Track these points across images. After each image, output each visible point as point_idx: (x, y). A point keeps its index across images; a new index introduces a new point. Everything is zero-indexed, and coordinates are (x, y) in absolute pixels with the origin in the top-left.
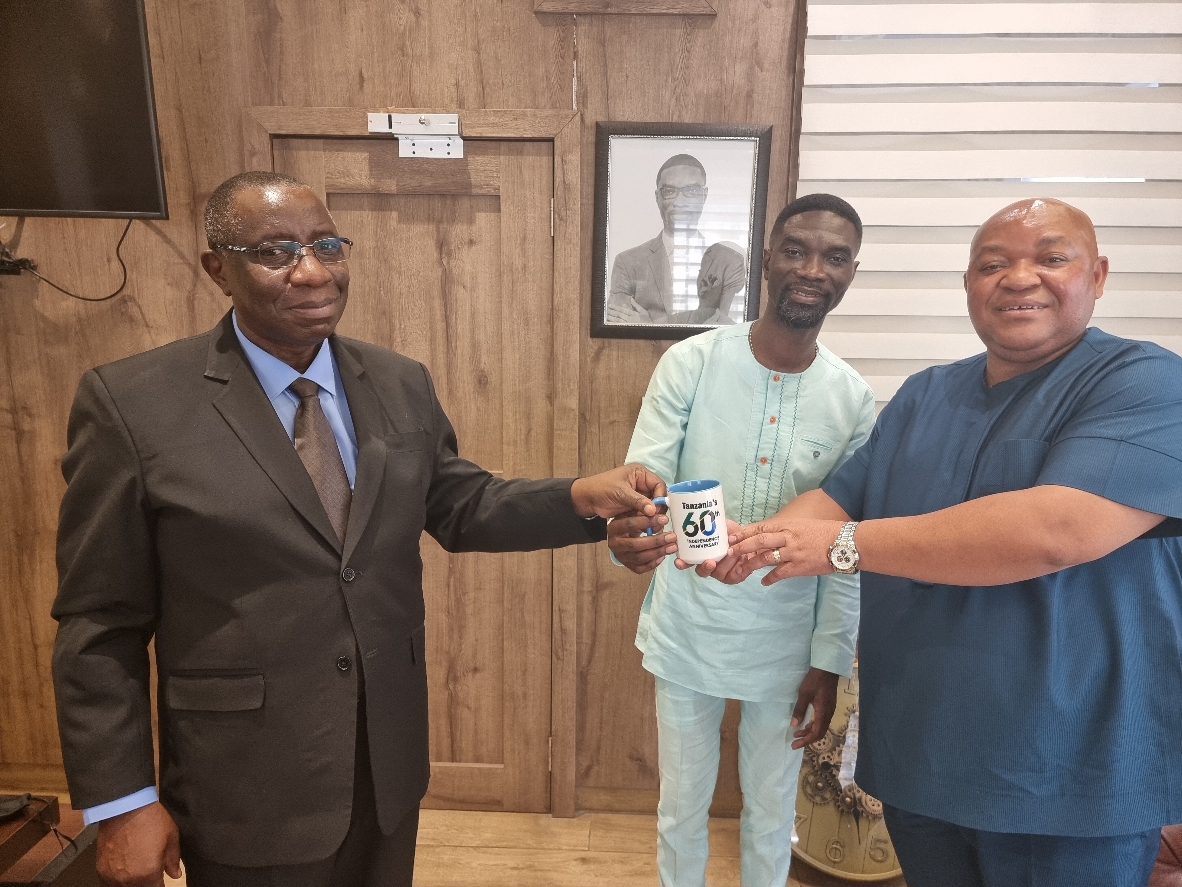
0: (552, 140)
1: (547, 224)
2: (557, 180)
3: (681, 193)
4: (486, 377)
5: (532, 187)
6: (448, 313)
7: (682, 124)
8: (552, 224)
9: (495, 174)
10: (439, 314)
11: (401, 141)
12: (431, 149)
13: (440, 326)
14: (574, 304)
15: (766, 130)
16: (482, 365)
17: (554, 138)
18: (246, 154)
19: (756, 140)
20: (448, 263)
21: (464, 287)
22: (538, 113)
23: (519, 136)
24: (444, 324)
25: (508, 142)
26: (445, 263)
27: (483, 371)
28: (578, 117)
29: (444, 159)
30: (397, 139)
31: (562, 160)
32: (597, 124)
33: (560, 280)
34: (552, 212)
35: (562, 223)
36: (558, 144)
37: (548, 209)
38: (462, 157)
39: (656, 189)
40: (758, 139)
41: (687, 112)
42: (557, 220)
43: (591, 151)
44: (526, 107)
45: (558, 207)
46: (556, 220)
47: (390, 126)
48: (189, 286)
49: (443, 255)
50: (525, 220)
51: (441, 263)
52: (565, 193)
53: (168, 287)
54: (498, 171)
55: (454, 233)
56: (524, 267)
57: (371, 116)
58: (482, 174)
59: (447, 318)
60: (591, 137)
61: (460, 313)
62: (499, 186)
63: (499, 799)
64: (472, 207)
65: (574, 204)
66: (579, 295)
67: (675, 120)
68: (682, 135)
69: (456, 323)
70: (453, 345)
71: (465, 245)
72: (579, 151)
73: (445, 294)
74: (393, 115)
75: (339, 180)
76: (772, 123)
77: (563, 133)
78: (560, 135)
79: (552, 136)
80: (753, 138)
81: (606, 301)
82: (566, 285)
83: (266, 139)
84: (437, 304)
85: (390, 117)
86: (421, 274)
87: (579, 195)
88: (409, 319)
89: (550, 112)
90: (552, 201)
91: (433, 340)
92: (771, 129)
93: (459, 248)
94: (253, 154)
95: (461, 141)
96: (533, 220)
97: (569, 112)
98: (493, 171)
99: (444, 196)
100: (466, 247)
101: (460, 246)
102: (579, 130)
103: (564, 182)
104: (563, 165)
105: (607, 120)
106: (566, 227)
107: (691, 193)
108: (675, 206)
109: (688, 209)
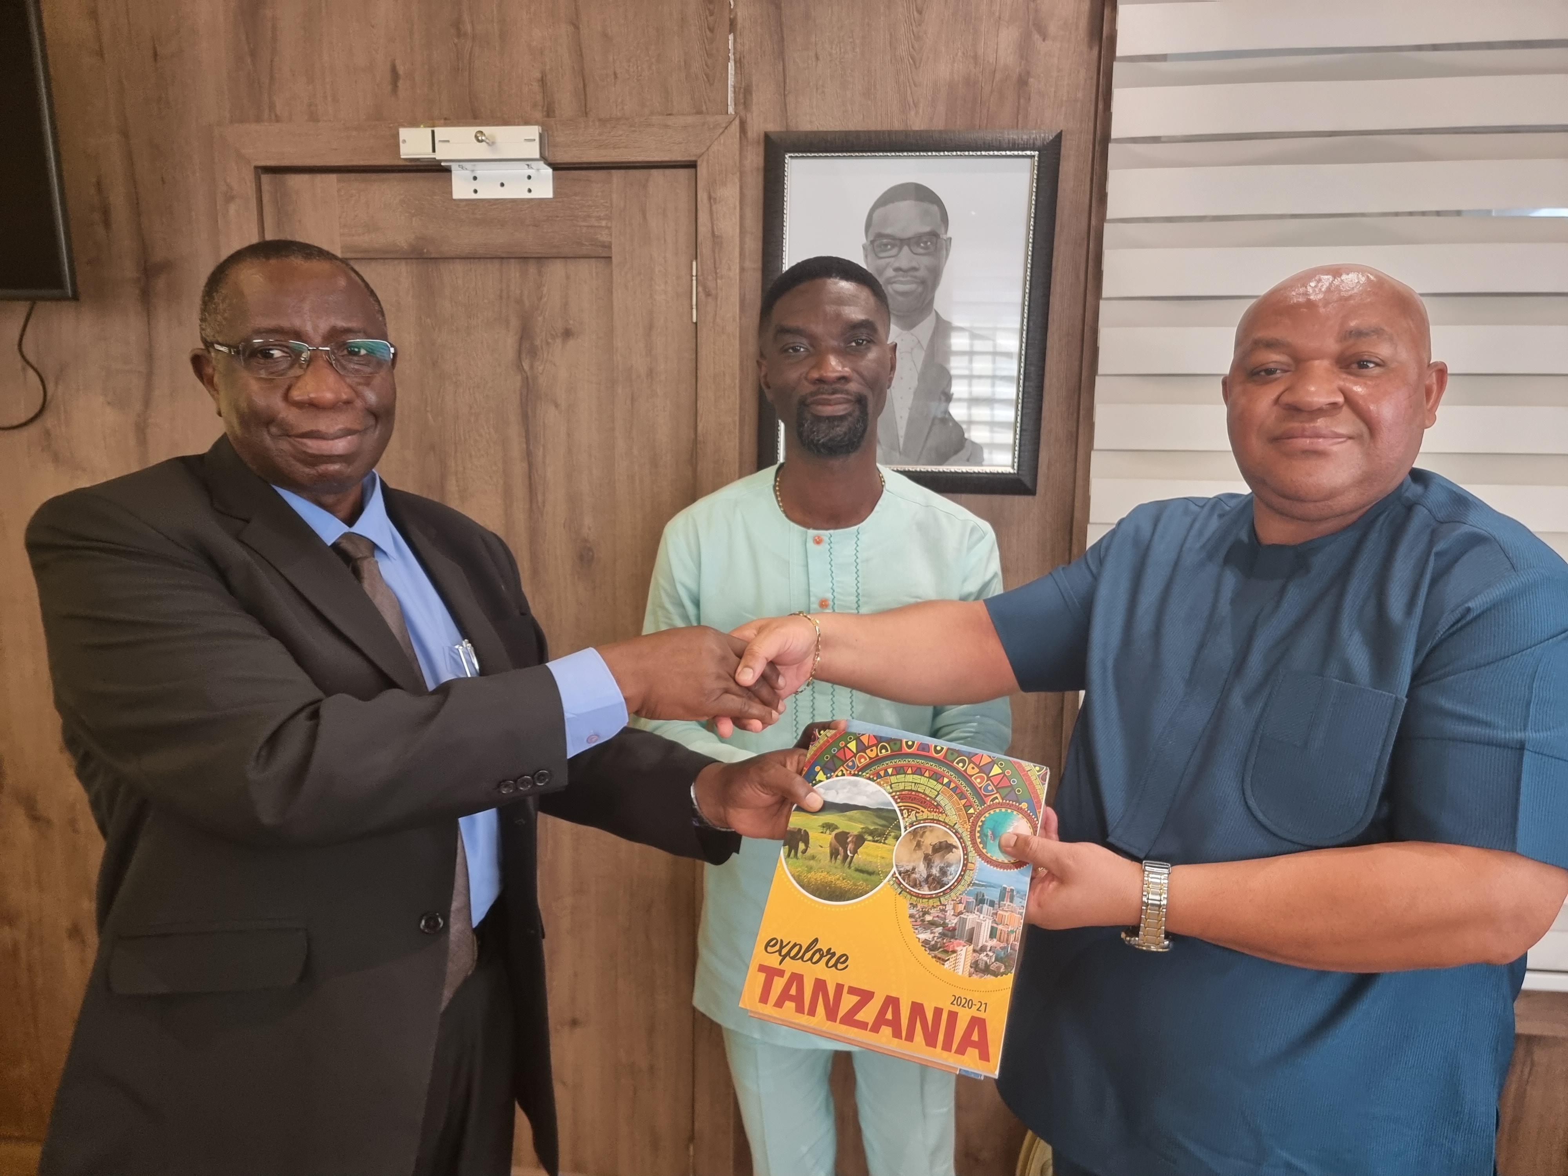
0: (692, 165)
1: (686, 302)
2: (703, 230)
3: (906, 249)
4: (590, 549)
5: (663, 242)
6: (531, 447)
7: (906, 133)
8: (695, 303)
9: (604, 223)
10: (516, 448)
11: (454, 172)
12: (502, 185)
13: (519, 469)
14: (731, 431)
15: (1051, 138)
16: (585, 532)
17: (696, 162)
18: (220, 200)
19: (1034, 156)
20: (532, 367)
21: (557, 406)
22: (671, 121)
23: (640, 159)
24: (525, 465)
25: (623, 171)
26: (526, 367)
27: (586, 541)
28: (736, 126)
29: (522, 200)
30: (448, 170)
31: (710, 198)
32: (767, 136)
33: (707, 394)
34: (694, 282)
35: (710, 300)
36: (702, 170)
37: (689, 277)
38: (550, 195)
39: (864, 241)
40: (1037, 153)
41: (917, 113)
42: (702, 295)
43: (756, 183)
44: (652, 113)
45: (703, 274)
46: (699, 295)
47: (434, 150)
49: (524, 356)
50: (651, 296)
51: (520, 367)
52: (714, 252)
53: (108, 410)
54: (609, 218)
55: (540, 319)
56: (651, 373)
57: (405, 133)
58: (583, 224)
59: (529, 456)
60: (755, 158)
61: (549, 446)
62: (610, 243)
64: (568, 277)
65: (730, 269)
66: (737, 418)
67: (897, 126)
68: (907, 151)
69: (544, 462)
70: (540, 498)
71: (558, 337)
72: (737, 180)
73: (526, 418)
74: (436, 130)
75: (361, 237)
76: (1061, 126)
77: (710, 152)
78: (705, 156)
79: (693, 159)
80: (1028, 153)
82: (716, 401)
83: (249, 176)
84: (514, 431)
85: (433, 132)
86: (489, 385)
87: (737, 254)
88: (471, 456)
89: (690, 119)
90: (694, 263)
91: (507, 491)
92: (1059, 137)
93: (548, 343)
94: (230, 198)
95: (550, 169)
96: (663, 297)
97: (719, 118)
98: (599, 218)
99: (524, 259)
100: (559, 341)
101: (550, 340)
102: (736, 146)
103: (713, 232)
104: (711, 206)
105: (784, 129)
106: (716, 306)
107: (922, 248)
108: (897, 270)
109: (917, 274)
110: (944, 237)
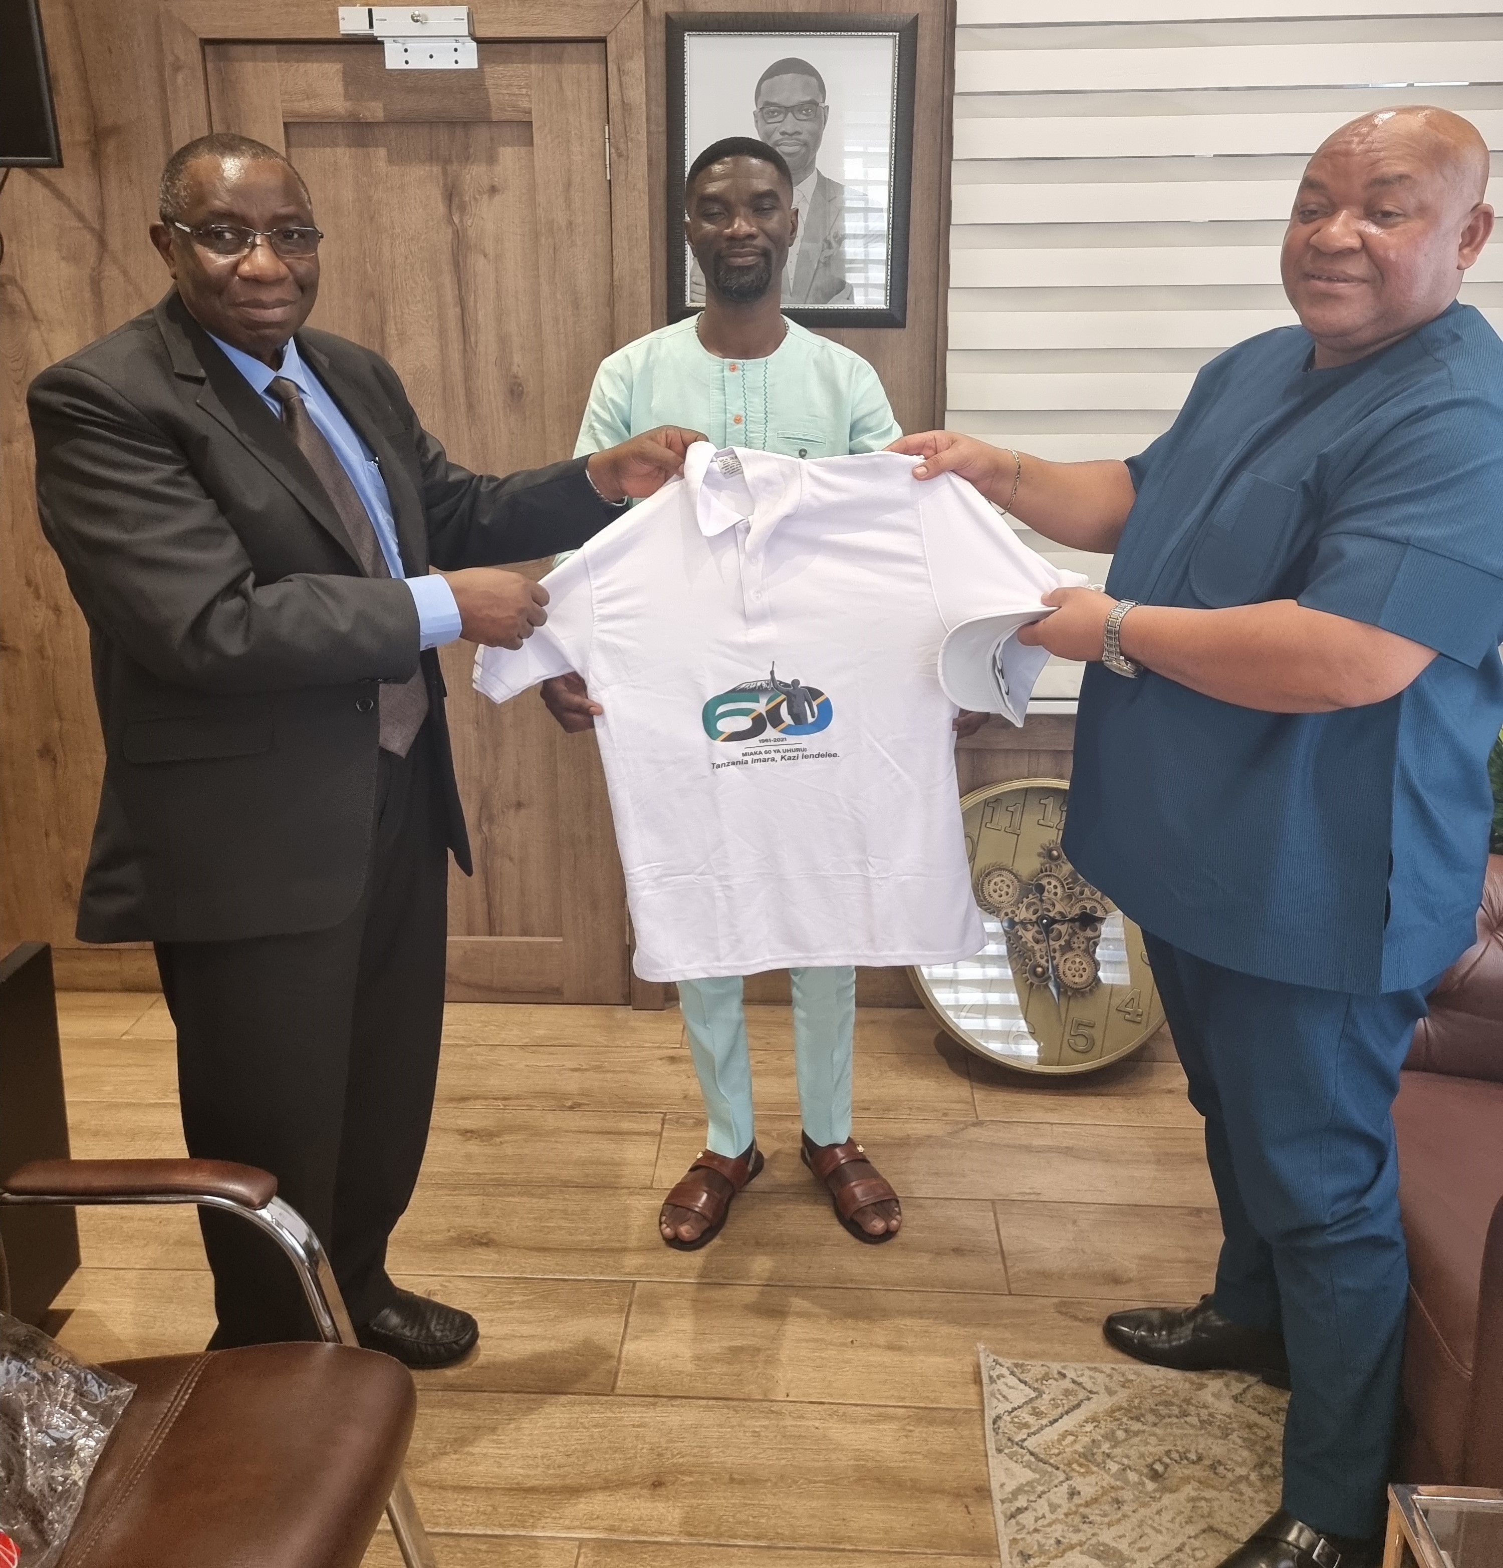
0: (603, 41)
1: (600, 162)
2: (612, 98)
3: (790, 114)
4: (520, 385)
5: (577, 108)
6: (463, 293)
7: (788, 15)
8: (608, 162)
9: (524, 91)
10: (450, 294)
11: (387, 46)
12: (431, 57)
13: (453, 312)
14: (643, 278)
15: (909, 21)
16: (515, 369)
17: (606, 37)
18: (168, 70)
19: (895, 36)
20: (461, 221)
21: (485, 256)
23: (556, 35)
24: (458, 310)
25: (540, 45)
26: (456, 221)
27: (516, 377)
28: (639, 7)
29: (450, 70)
30: (382, 43)
31: (619, 70)
32: (667, 16)
33: (621, 243)
34: (607, 144)
35: (622, 160)
36: (612, 46)
37: (602, 140)
38: (476, 67)
39: (755, 108)
40: (897, 34)
42: (614, 155)
43: (659, 55)
45: (615, 137)
46: (612, 157)
47: (371, 25)
48: (92, 261)
49: (454, 210)
50: (569, 157)
51: (451, 222)
52: (624, 117)
53: (63, 264)
54: (528, 86)
55: (468, 177)
56: (570, 225)
57: (343, 11)
58: (505, 92)
59: (462, 302)
60: (659, 34)
61: (480, 292)
62: (530, 109)
63: (557, 985)
64: (492, 139)
65: (638, 133)
66: (648, 265)
68: (789, 30)
69: (476, 307)
70: (473, 339)
71: (485, 193)
72: (643, 55)
73: (458, 266)
74: (374, 9)
75: (301, 104)
76: (916, 9)
77: (618, 29)
78: (613, 33)
79: (602, 35)
80: (891, 34)
81: (688, 272)
82: (629, 249)
83: (195, 47)
84: (447, 279)
85: (370, 11)
86: (423, 237)
87: (644, 119)
88: (408, 302)
90: (607, 128)
91: (442, 333)
92: (916, 18)
93: (475, 199)
94: (177, 68)
95: (475, 44)
96: (580, 157)
98: (520, 87)
99: (452, 124)
100: (485, 196)
101: (477, 196)
102: (641, 25)
103: (623, 101)
104: (620, 77)
105: (681, 10)
106: (628, 166)
107: (805, 115)
108: (783, 133)
109: (801, 137)
110: (823, 105)
